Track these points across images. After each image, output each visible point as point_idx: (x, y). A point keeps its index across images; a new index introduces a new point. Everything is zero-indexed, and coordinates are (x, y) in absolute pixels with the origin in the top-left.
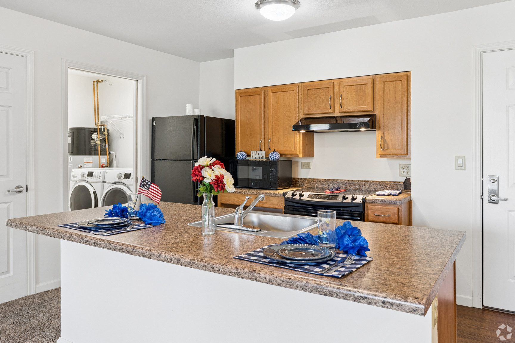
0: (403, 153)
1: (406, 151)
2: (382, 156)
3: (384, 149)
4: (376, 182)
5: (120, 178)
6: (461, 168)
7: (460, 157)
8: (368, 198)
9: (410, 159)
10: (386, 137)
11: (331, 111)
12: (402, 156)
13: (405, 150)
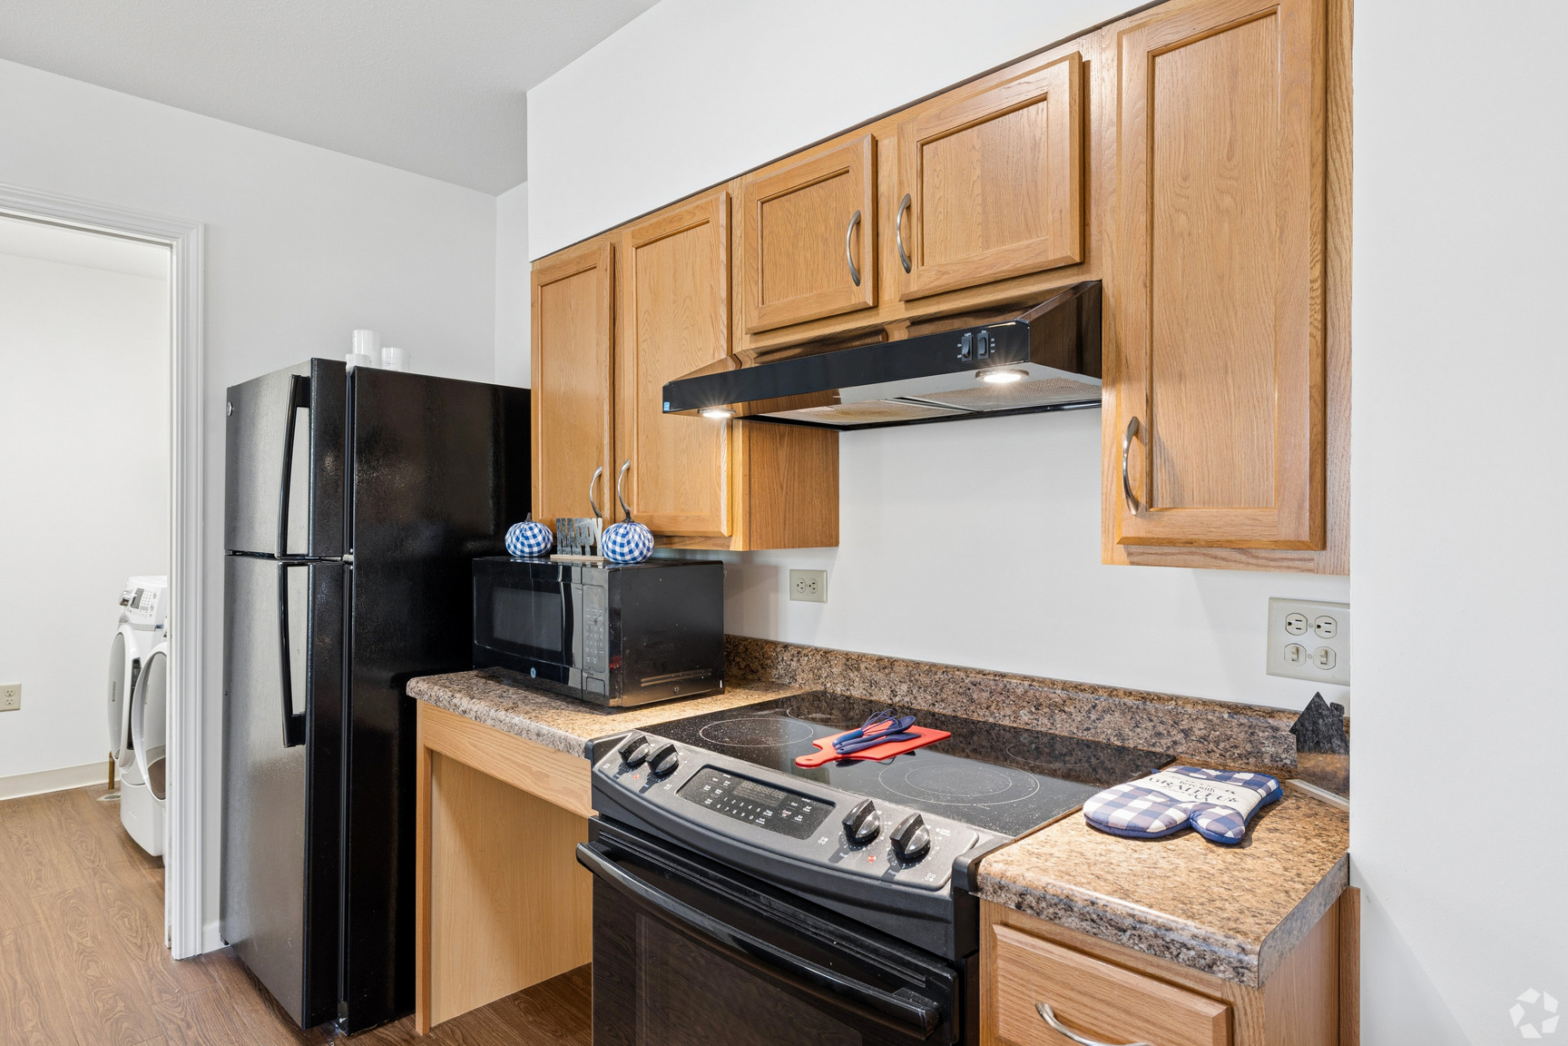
0: (1286, 532)
1: (1312, 519)
2: (1142, 550)
3: (1151, 503)
4: (1129, 701)
9: (1341, 570)
10: (1162, 429)
11: (861, 294)
12: (1279, 554)
13: (1300, 507)
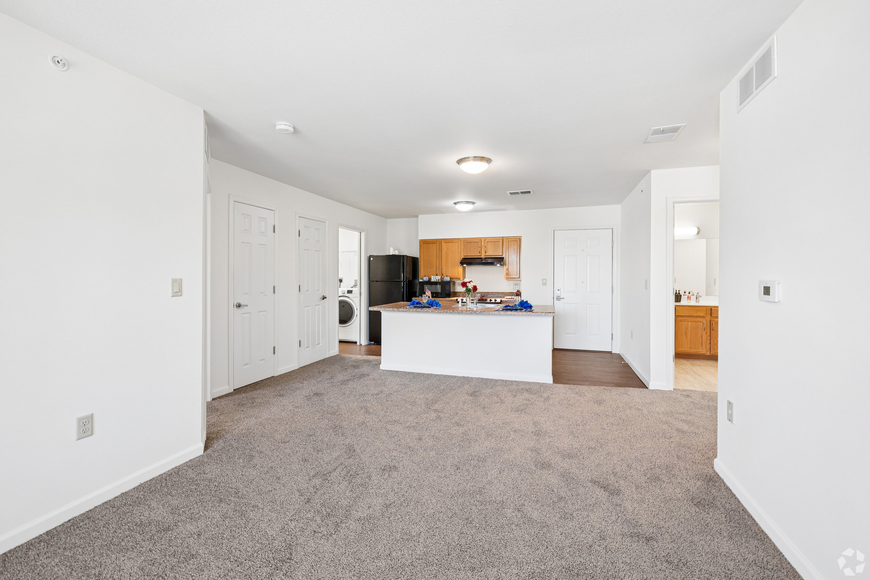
1: (519, 277)
5: (344, 293)
6: (544, 284)
7: (544, 279)
8: (503, 299)
9: (521, 280)
11: (480, 254)
12: (517, 279)
